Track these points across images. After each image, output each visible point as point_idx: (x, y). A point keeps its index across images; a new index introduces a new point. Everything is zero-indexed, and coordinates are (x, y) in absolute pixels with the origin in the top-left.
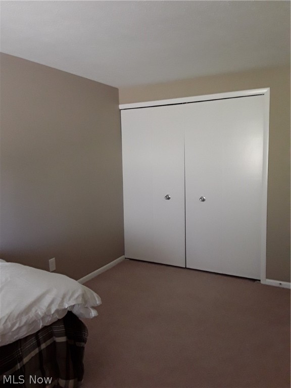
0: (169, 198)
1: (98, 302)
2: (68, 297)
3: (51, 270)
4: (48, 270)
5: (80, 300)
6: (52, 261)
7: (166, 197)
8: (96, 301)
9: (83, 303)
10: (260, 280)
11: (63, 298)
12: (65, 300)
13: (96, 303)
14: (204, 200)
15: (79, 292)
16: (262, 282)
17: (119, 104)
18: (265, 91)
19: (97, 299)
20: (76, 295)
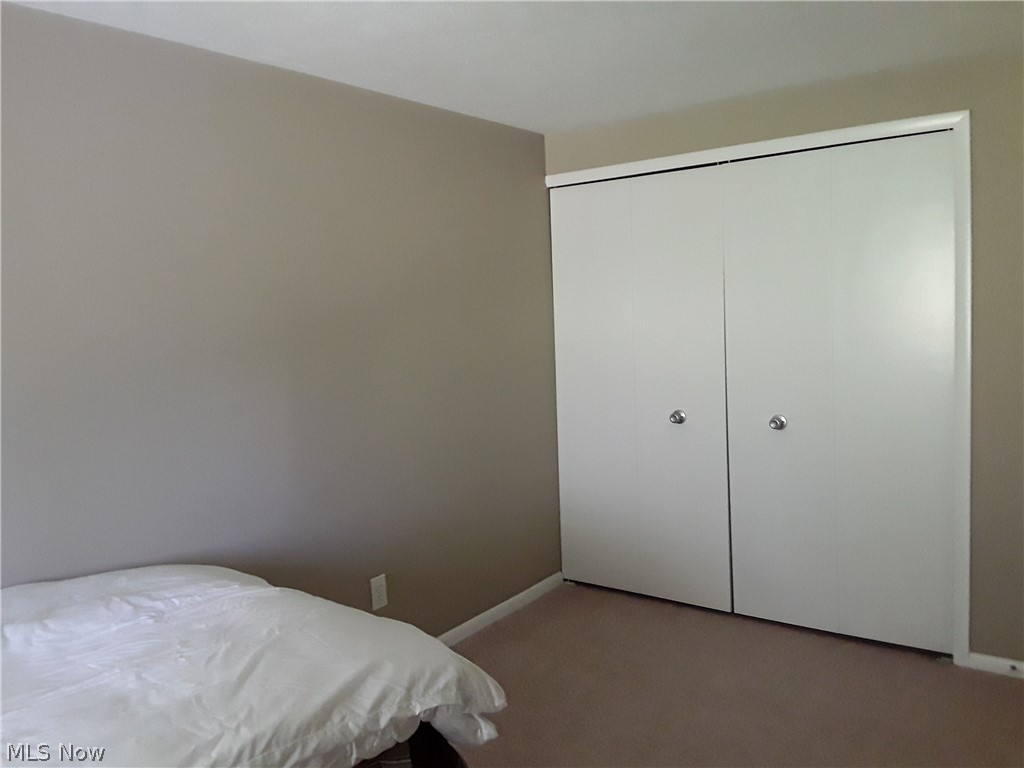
0: (681, 421)
1: (499, 702)
2: (421, 686)
3: (376, 607)
4: (368, 608)
5: (453, 696)
6: (379, 583)
7: (673, 416)
8: (493, 699)
9: (460, 702)
10: (950, 656)
11: (409, 690)
12: (414, 693)
13: (493, 702)
14: (781, 426)
15: (450, 675)
16: (957, 661)
17: (545, 175)
18: (958, 119)
19: (494, 692)
20: (441, 683)
